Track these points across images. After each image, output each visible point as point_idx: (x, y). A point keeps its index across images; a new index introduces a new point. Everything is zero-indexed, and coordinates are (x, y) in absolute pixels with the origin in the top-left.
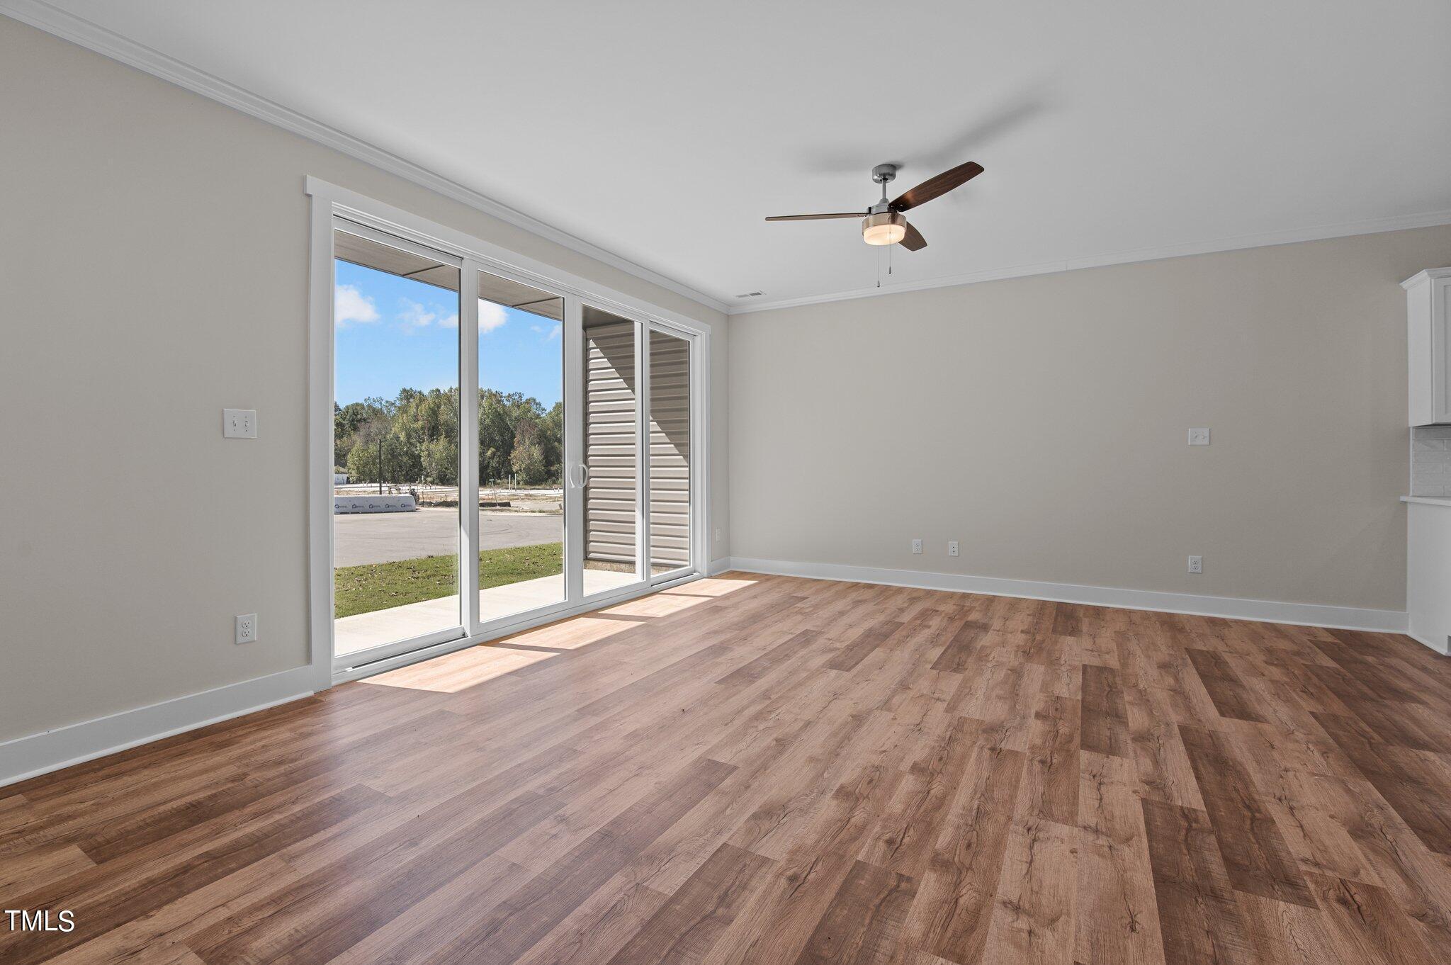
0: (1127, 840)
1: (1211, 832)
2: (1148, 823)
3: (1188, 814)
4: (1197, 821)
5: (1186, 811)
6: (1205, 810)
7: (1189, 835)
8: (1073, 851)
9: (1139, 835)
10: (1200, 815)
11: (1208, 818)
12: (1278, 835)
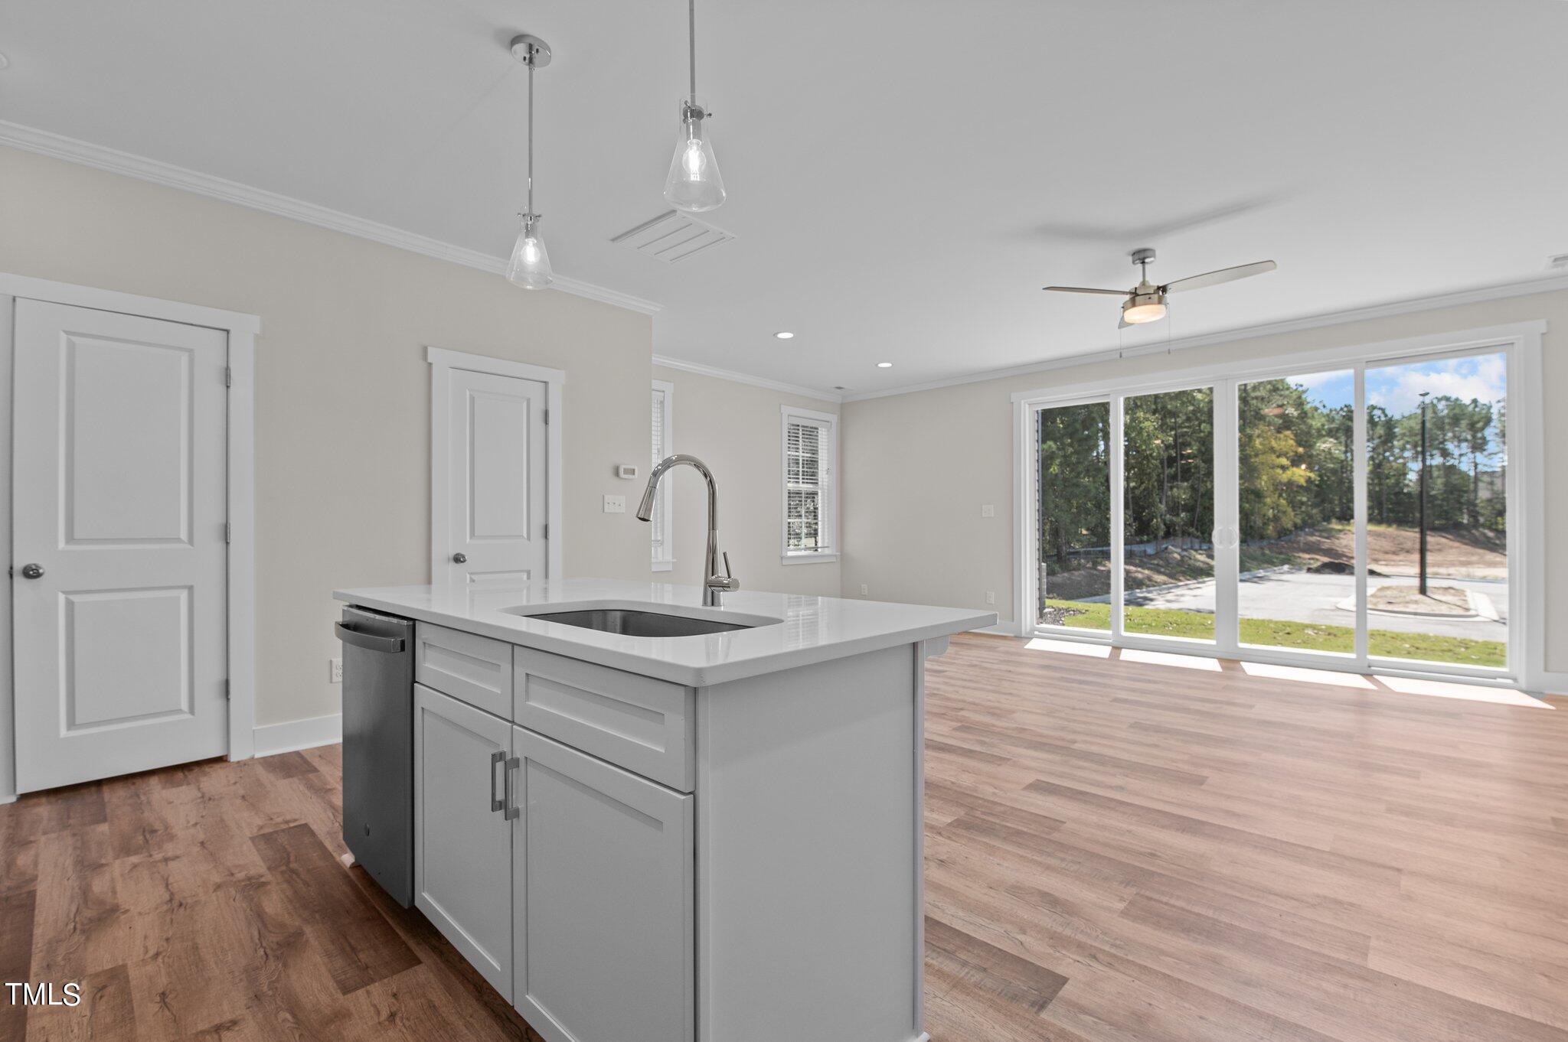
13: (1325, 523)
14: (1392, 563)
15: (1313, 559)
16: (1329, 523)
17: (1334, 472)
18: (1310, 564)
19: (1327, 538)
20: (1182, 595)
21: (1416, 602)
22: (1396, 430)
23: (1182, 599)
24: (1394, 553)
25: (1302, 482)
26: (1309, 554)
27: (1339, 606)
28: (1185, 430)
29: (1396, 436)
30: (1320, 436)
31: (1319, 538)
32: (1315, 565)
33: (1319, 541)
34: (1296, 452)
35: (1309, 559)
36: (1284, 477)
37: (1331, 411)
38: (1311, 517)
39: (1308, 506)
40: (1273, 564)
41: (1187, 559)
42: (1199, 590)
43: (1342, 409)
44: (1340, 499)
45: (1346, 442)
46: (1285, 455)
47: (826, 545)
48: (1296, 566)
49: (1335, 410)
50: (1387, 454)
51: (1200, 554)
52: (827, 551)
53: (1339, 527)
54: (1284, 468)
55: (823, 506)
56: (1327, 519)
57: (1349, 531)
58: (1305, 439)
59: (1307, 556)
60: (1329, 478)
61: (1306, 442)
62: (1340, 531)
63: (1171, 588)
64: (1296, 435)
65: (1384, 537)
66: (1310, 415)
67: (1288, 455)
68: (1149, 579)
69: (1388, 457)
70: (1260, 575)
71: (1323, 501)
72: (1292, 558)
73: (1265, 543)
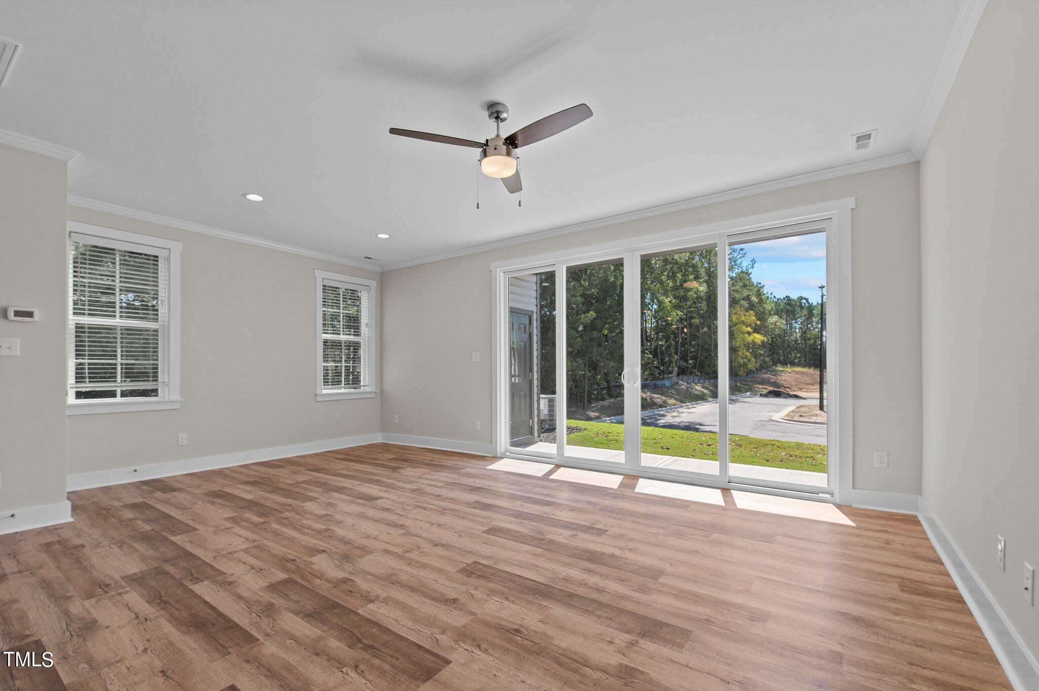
0: (215, 558)
1: (180, 579)
2: (212, 567)
3: (197, 580)
4: (191, 580)
5: (199, 581)
6: (190, 587)
7: (190, 573)
8: (230, 545)
9: (212, 561)
10: (191, 583)
11: (185, 584)
12: (142, 596)
13: (774, 367)
14: (810, 390)
15: (764, 388)
16: (776, 367)
17: (779, 336)
18: (762, 391)
19: (775, 376)
20: (682, 413)
21: (817, 415)
22: (814, 312)
23: (682, 415)
24: (812, 384)
25: (759, 342)
26: (762, 385)
27: (772, 418)
28: (693, 309)
29: (814, 315)
30: (771, 314)
31: (770, 376)
32: (765, 392)
33: (769, 377)
34: (756, 324)
35: (762, 388)
36: (750, 339)
37: (778, 299)
38: (766, 363)
39: (764, 356)
40: (741, 391)
41: (690, 389)
42: (694, 409)
43: (784, 298)
44: (783, 353)
45: (787, 318)
46: (750, 325)
47: (367, 384)
48: (754, 394)
49: (781, 299)
50: (809, 326)
51: (698, 386)
52: (367, 389)
53: (782, 369)
54: (749, 333)
55: (365, 356)
56: (775, 364)
57: (787, 371)
58: (761, 316)
59: (761, 386)
60: (776, 339)
61: (762, 318)
62: (782, 371)
63: (677, 408)
64: (756, 314)
65: (807, 375)
66: (764, 301)
67: (752, 326)
68: (665, 402)
69: (810, 328)
70: (733, 399)
71: (773, 354)
72: (752, 388)
73: (738, 378)
